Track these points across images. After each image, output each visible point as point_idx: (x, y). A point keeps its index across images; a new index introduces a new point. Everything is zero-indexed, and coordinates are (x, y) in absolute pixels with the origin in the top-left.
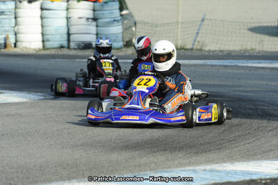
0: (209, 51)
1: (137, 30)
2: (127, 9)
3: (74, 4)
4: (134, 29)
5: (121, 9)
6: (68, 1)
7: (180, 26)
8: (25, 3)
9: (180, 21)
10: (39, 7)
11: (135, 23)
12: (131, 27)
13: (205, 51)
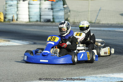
0: (102, 24)
1: (71, 14)
2: (66, 4)
3: (43, 2)
4: (69, 13)
5: (64, 4)
6: (40, 1)
7: (89, 13)
8: (21, 2)
9: (90, 10)
10: (28, 3)
11: (70, 11)
12: (68, 12)
13: (100, 24)
